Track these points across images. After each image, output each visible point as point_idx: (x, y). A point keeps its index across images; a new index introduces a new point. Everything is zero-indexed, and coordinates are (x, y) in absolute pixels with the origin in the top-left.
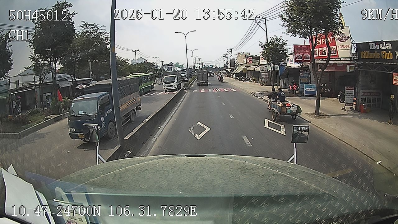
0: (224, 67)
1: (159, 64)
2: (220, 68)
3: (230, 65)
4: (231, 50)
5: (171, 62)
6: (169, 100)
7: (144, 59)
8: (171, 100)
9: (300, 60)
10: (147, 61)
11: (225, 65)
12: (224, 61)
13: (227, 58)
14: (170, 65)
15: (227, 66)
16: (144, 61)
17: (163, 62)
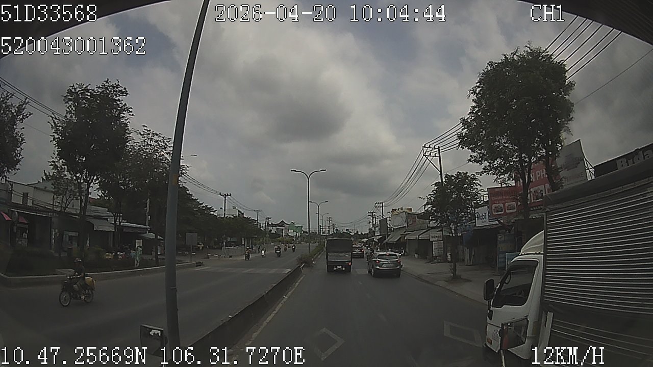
0: (369, 232)
1: (262, 223)
2: (362, 234)
3: (380, 229)
4: (381, 205)
5: (282, 221)
6: (274, 285)
7: (239, 211)
8: (277, 284)
9: (500, 213)
10: (243, 214)
11: (370, 229)
12: (369, 223)
13: (374, 219)
14: (280, 226)
15: (374, 232)
16: (239, 214)
17: (269, 219)
